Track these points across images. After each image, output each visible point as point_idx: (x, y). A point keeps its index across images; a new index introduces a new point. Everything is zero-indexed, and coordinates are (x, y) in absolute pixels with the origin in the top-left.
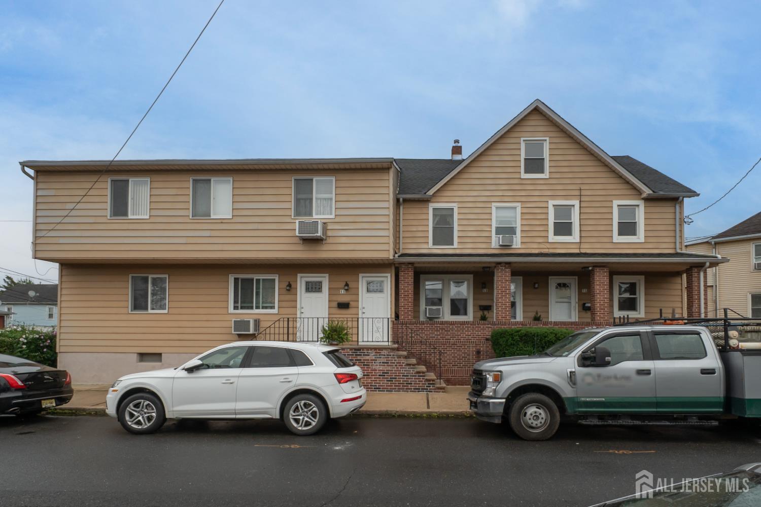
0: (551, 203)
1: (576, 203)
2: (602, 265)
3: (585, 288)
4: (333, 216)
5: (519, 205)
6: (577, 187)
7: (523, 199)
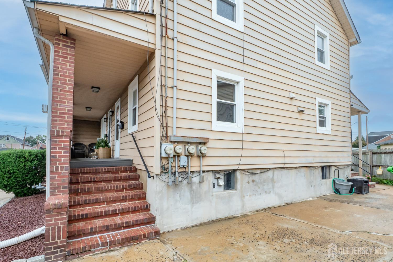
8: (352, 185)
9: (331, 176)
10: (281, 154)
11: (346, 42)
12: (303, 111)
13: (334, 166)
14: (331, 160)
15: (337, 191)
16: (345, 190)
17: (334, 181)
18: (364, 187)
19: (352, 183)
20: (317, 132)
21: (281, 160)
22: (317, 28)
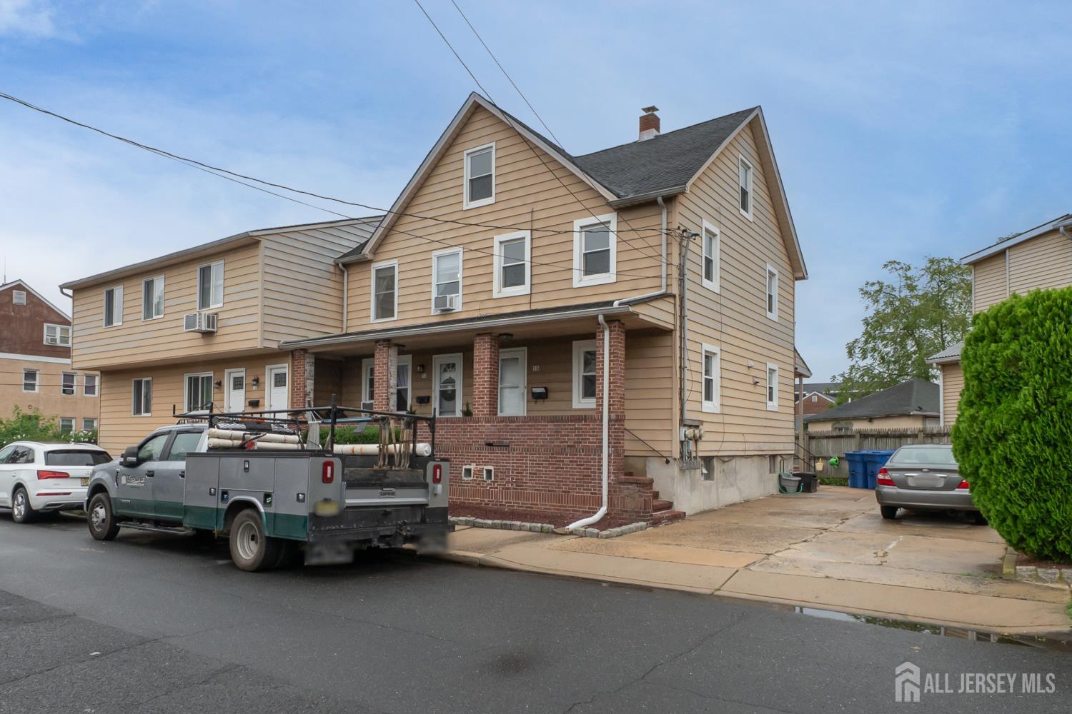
0: (498, 238)
1: (526, 234)
2: (481, 333)
3: (535, 365)
4: (221, 305)
5: (460, 249)
6: (528, 209)
7: (467, 240)
8: (799, 481)
9: (776, 470)
10: (740, 438)
11: (791, 276)
12: (757, 382)
13: (780, 455)
14: (778, 447)
15: (783, 489)
16: (792, 487)
17: (780, 476)
18: (813, 481)
19: (800, 479)
20: (768, 409)
21: (741, 446)
22: (769, 267)
